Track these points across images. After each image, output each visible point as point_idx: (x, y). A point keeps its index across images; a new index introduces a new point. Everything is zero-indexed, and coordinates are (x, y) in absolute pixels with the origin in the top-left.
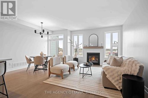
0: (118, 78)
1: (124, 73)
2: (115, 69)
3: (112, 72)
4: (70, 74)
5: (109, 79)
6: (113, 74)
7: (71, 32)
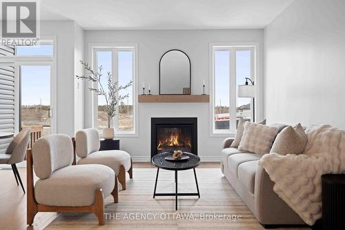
0: (309, 188)
1: (324, 170)
2: (297, 163)
3: (290, 170)
4: (116, 201)
5: (281, 195)
6: (295, 179)
7: (86, 32)
